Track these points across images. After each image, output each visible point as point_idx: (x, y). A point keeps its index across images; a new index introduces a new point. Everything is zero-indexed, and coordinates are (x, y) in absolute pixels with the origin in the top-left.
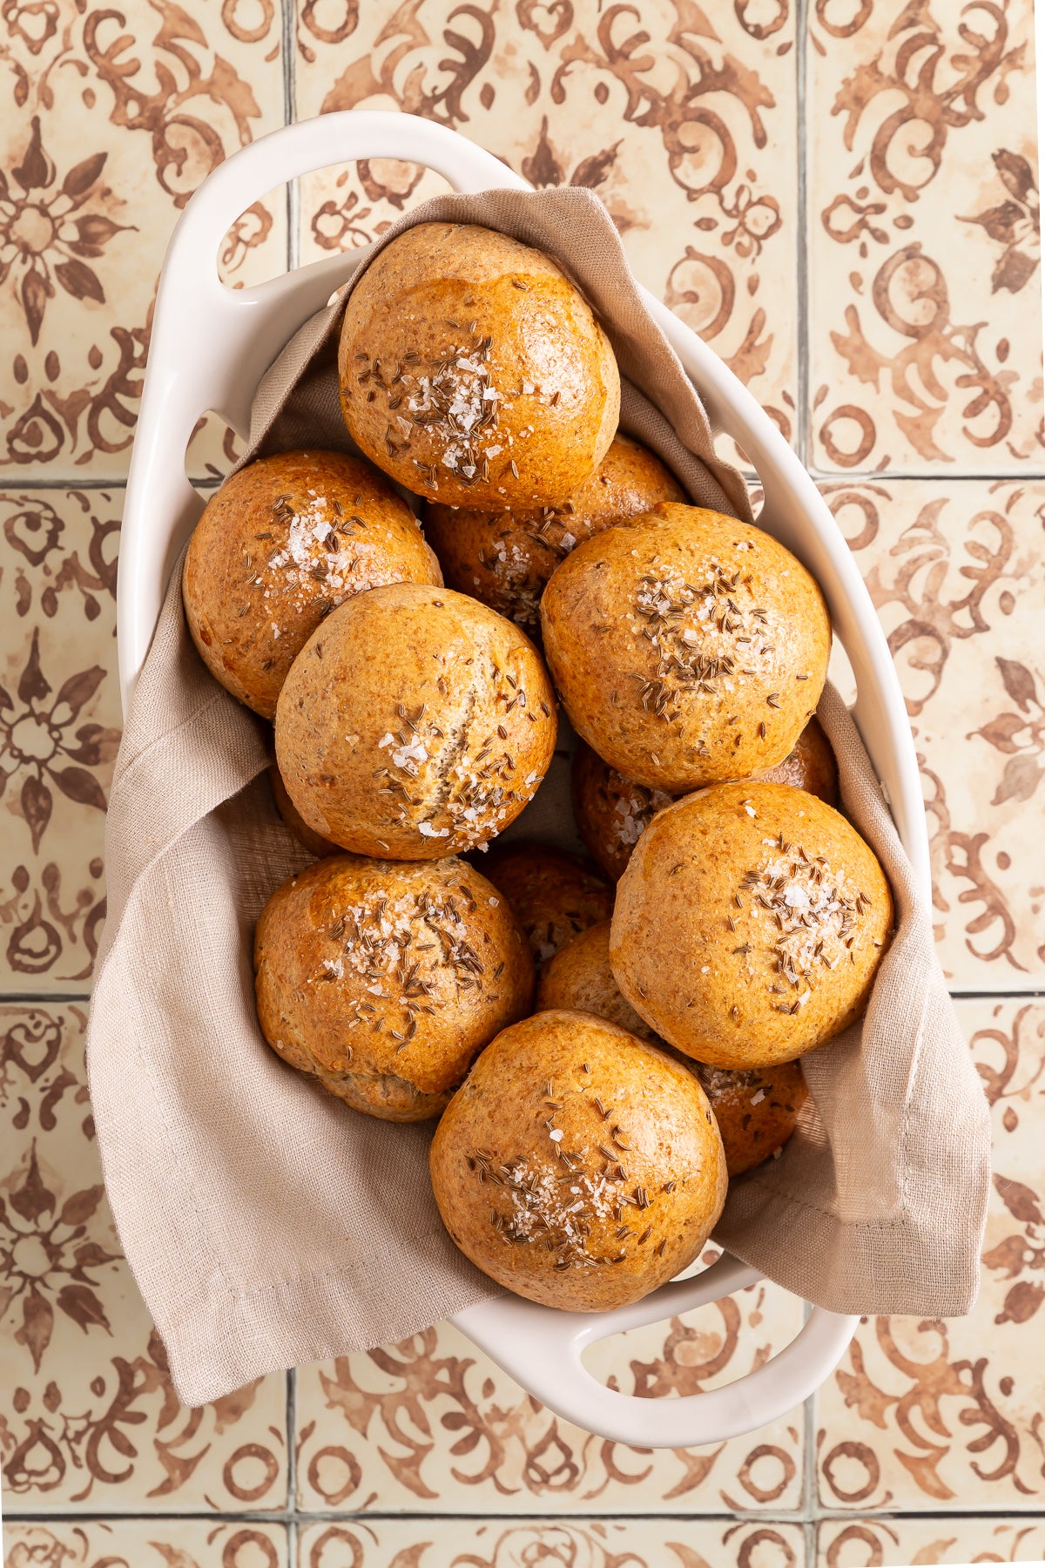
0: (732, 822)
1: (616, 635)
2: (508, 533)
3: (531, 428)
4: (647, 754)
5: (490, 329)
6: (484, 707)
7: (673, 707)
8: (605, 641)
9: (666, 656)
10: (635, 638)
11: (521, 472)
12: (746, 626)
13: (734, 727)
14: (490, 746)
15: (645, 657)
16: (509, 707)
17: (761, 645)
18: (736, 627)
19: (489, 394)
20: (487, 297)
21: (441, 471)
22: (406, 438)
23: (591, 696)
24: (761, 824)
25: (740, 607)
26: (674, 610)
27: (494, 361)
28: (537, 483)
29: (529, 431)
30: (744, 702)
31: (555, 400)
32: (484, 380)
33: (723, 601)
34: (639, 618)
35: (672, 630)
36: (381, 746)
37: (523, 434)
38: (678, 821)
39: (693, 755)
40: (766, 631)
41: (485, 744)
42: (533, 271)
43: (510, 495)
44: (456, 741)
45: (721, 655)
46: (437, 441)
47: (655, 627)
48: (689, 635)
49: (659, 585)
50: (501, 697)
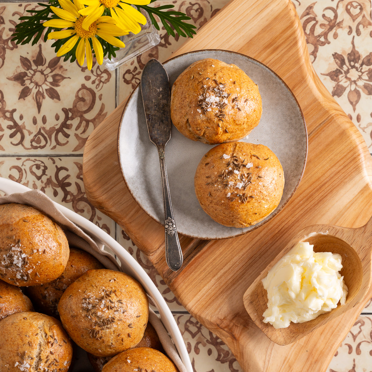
0: (124, 366)
1: (78, 317)
2: (47, 288)
3: (39, 262)
4: (97, 349)
5: (19, 236)
6: (44, 347)
7: (100, 335)
8: (75, 320)
9: (94, 321)
10: (84, 317)
11: (40, 275)
12: (116, 306)
13: (120, 337)
14: (49, 358)
15: (88, 322)
16: (52, 345)
17: (122, 311)
18: (113, 307)
19: (24, 256)
20: (16, 227)
21: (17, 280)
22: (5, 272)
23: (76, 336)
24: (133, 365)
25: (113, 301)
26: (94, 307)
27: (23, 246)
28: (47, 276)
29: (39, 263)
30: (121, 329)
31: (44, 252)
32: (21, 252)
33: (108, 301)
34: (84, 311)
35: (94, 313)
36: (15, 366)
37: (37, 264)
38: (109, 368)
39: (110, 347)
40: (123, 306)
41: (47, 357)
42: (29, 215)
43: (40, 281)
44: (38, 359)
45: (110, 316)
46: (13, 272)
47: (89, 313)
48: (99, 313)
49: (88, 300)
50: (49, 342)
